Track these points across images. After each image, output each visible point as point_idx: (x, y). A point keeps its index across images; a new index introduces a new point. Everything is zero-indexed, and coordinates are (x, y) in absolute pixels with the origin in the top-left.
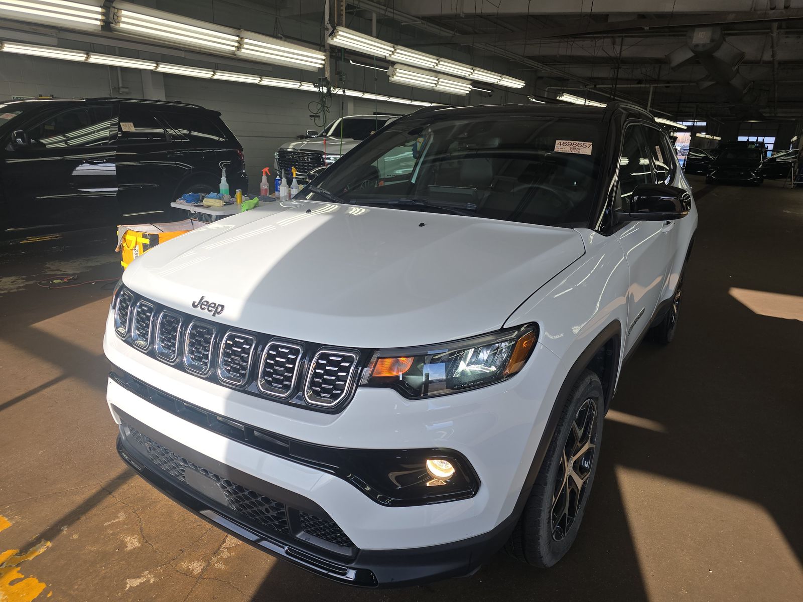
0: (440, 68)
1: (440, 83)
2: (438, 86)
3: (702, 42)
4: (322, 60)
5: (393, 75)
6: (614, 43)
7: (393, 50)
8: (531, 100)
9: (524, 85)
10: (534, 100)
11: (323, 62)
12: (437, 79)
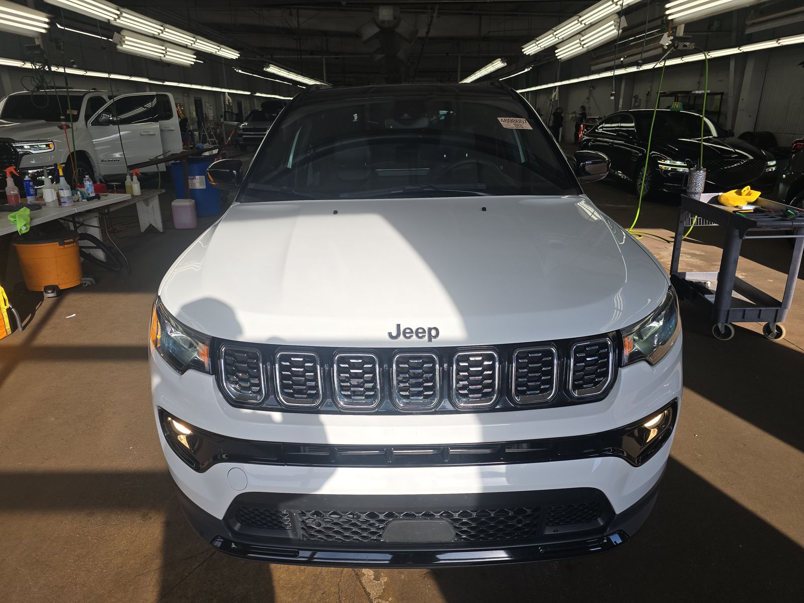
0: (165, 35)
1: (168, 53)
2: (166, 56)
3: (387, 19)
4: (45, 23)
5: (122, 42)
6: (291, 14)
7: (118, 13)
8: (237, 71)
9: (239, 55)
10: (240, 71)
11: (46, 26)
12: (164, 48)
